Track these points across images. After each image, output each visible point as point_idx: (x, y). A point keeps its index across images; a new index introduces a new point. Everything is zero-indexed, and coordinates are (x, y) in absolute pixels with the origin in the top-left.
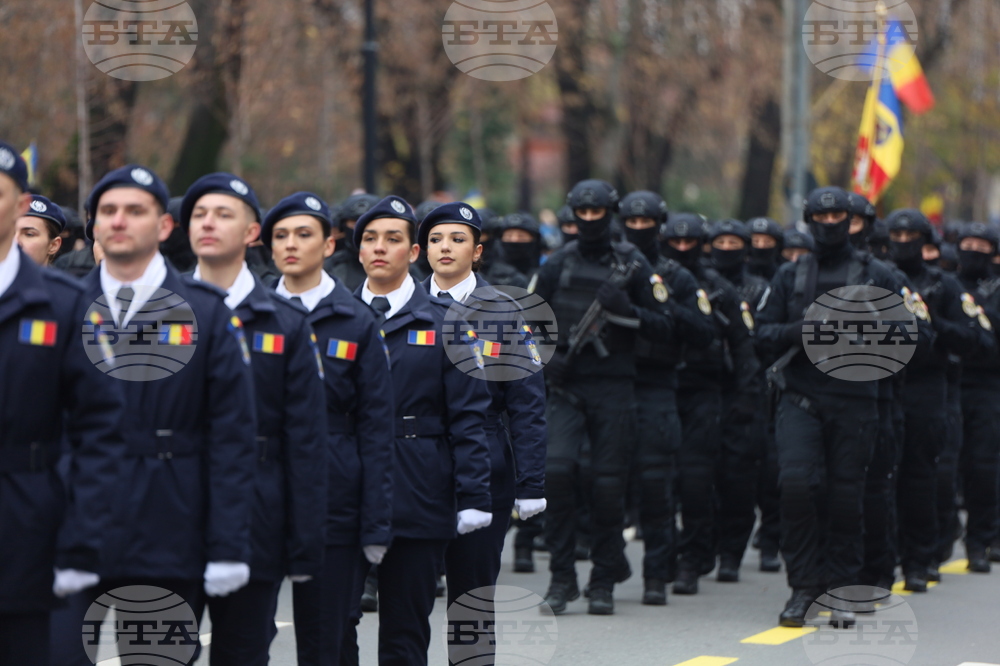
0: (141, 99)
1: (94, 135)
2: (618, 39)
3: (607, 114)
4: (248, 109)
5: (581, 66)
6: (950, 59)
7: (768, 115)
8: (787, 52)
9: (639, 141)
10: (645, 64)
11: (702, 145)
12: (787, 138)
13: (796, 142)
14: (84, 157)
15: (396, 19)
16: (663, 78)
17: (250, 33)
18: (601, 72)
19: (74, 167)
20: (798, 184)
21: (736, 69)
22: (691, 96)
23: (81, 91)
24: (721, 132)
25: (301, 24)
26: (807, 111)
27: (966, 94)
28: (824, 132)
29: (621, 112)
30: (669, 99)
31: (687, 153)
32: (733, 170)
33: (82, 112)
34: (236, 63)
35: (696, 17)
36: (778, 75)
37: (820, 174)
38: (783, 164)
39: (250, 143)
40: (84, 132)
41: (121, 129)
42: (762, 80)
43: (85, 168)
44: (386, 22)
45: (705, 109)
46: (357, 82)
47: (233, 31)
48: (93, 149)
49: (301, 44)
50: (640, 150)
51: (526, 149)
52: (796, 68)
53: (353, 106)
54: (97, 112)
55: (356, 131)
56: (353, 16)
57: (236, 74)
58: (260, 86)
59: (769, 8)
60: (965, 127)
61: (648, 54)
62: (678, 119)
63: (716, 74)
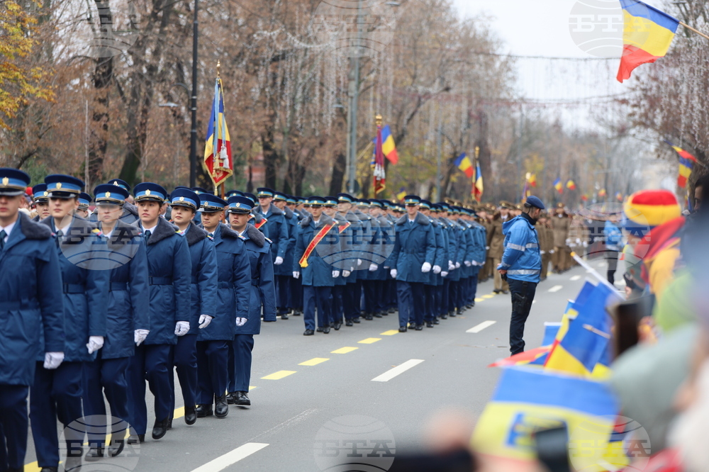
0: (108, 150)
1: (90, 163)
2: (286, 130)
3: (282, 158)
4: (147, 154)
5: (272, 140)
6: (407, 141)
7: (341, 160)
8: (348, 136)
9: (293, 167)
10: (296, 140)
11: (316, 170)
12: (348, 167)
13: (351, 169)
14: (87, 171)
15: (203, 121)
16: (302, 145)
17: (149, 126)
18: (279, 142)
19: (83, 175)
20: (352, 185)
21: (329, 141)
22: (312, 152)
23: (86, 146)
24: (323, 165)
25: (168, 123)
26: (356, 158)
27: (412, 154)
28: (361, 166)
29: (287, 158)
30: (305, 153)
31: (310, 172)
32: (328, 180)
33: (87, 155)
34: (144, 136)
35: (315, 122)
36: (345, 145)
37: (359, 181)
38: (346, 178)
39: (148, 167)
40: (87, 162)
41: (100, 161)
42: (339, 146)
43: (87, 176)
44: (200, 122)
45: (318, 157)
46: (189, 144)
47: (143, 125)
48: (90, 168)
49: (168, 130)
50: (293, 171)
51: (250, 170)
52: (351, 143)
53: (187, 154)
54: (92, 154)
55: (188, 163)
56: (188, 120)
57: (143, 141)
58: (152, 145)
59: (341, 120)
60: (412, 166)
61: (296, 136)
62: (308, 159)
63: (321, 144)
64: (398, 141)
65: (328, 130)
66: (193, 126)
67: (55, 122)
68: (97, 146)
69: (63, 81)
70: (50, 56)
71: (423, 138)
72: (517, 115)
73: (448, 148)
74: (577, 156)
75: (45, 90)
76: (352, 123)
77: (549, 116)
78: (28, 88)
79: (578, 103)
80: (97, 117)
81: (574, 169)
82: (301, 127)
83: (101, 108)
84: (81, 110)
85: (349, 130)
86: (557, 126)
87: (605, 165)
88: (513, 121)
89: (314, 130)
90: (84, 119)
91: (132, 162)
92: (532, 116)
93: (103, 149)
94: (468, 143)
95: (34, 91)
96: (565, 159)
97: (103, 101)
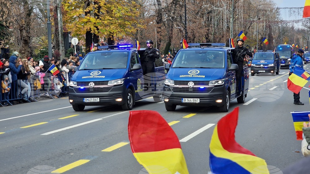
64: (245, 34)
65: (225, 33)
66: (186, 34)
67: (146, 34)
68: (159, 41)
69: (148, 23)
70: (144, 16)
71: (253, 33)
72: (280, 25)
73: (260, 37)
74: (299, 36)
75: (143, 26)
76: (231, 31)
77: (290, 25)
78: (139, 25)
79: (299, 21)
80: (158, 32)
81: (298, 40)
82: (217, 32)
83: (159, 30)
84: (154, 30)
85: (231, 32)
86: (293, 28)
87: (307, 39)
88: (279, 27)
89: (221, 33)
90: (155, 33)
91: (169, 44)
92: (284, 25)
93: (160, 41)
94: (266, 34)
95: (140, 26)
96: (295, 38)
97: (160, 28)
